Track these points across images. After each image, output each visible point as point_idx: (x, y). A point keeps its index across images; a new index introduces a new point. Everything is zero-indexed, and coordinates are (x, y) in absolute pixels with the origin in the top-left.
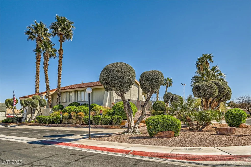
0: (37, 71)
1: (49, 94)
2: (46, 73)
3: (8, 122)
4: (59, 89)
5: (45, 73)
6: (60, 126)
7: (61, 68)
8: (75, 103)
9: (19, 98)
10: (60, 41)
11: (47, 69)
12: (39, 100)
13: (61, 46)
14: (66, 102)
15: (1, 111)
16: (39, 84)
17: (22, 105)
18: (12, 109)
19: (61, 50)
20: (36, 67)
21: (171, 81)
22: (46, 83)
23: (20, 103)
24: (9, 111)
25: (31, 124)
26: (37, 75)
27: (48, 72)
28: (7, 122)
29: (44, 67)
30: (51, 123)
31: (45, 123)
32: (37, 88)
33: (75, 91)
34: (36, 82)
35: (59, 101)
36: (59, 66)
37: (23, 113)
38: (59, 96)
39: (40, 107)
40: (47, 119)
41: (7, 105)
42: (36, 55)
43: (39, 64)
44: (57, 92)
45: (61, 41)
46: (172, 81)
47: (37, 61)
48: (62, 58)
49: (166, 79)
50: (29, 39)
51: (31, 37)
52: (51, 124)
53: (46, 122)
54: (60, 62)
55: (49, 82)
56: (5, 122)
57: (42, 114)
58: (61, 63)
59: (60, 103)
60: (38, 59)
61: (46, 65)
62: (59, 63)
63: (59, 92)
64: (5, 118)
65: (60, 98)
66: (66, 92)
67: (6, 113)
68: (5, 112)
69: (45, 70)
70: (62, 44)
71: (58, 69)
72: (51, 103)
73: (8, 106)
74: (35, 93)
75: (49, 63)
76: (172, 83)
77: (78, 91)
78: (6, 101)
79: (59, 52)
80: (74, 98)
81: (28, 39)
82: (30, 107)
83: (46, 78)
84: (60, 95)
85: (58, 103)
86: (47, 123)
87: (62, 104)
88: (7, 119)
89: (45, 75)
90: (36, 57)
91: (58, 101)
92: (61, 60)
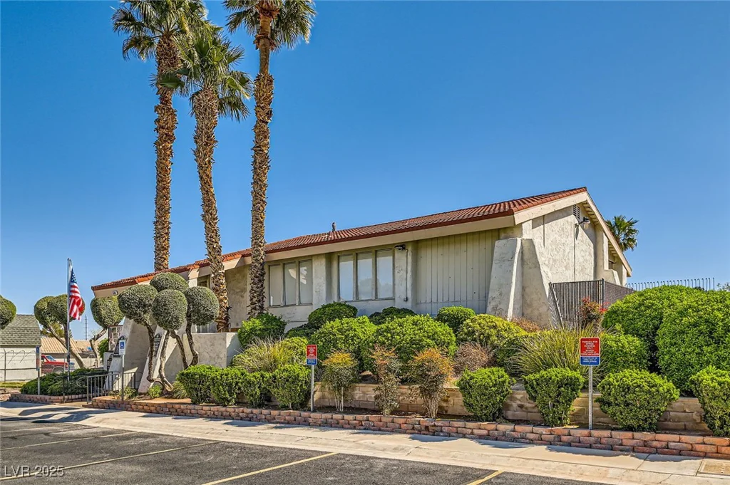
0: (162, 181)
1: (220, 269)
2: (207, 176)
3: (49, 392)
4: (258, 250)
5: (201, 178)
6: (310, 420)
7: (266, 157)
8: (338, 307)
9: (94, 289)
10: (262, 42)
11: (209, 162)
12: (187, 294)
13: (264, 63)
14: (285, 306)
15: (2, 346)
16: (167, 234)
17: (100, 319)
18: (63, 339)
19: (265, 80)
20: (159, 163)
21: (631, 231)
22: (206, 221)
23: (93, 312)
24: (51, 345)
25: (153, 405)
26: (161, 197)
27: (214, 172)
28: (44, 392)
29: (197, 152)
30: (252, 405)
31: (224, 402)
32: (161, 250)
33: (329, 257)
34: (155, 223)
35: (259, 301)
36: (258, 149)
37: (107, 351)
38: (260, 278)
39: (189, 325)
40: (230, 385)
41: (43, 321)
42: (157, 116)
43: (168, 153)
44: (244, 262)
45: (266, 41)
46: (635, 230)
47: (161, 138)
48: (269, 114)
49: (613, 222)
50: (128, 48)
51: (136, 42)
52: (256, 411)
53: (228, 396)
54: (261, 133)
55: (216, 218)
56: (37, 393)
57: (195, 357)
58: (265, 137)
59: (262, 308)
60: (163, 128)
61: (205, 141)
62: (258, 135)
63: (257, 260)
64: (34, 375)
65: (262, 285)
66: (284, 263)
67: (38, 351)
68: (35, 349)
69: (200, 167)
70: (267, 56)
71: (255, 162)
72: (228, 308)
73: (46, 326)
74: (153, 271)
75: (217, 133)
76: (635, 236)
77: (339, 256)
78: (39, 306)
79: (258, 91)
80: (324, 288)
81: (124, 51)
82: (146, 324)
83: (203, 199)
84: (263, 275)
85: (255, 309)
86: (229, 401)
87: (275, 313)
88: (42, 379)
89: (202, 189)
90: (158, 121)
91: (255, 300)
92: (267, 122)
